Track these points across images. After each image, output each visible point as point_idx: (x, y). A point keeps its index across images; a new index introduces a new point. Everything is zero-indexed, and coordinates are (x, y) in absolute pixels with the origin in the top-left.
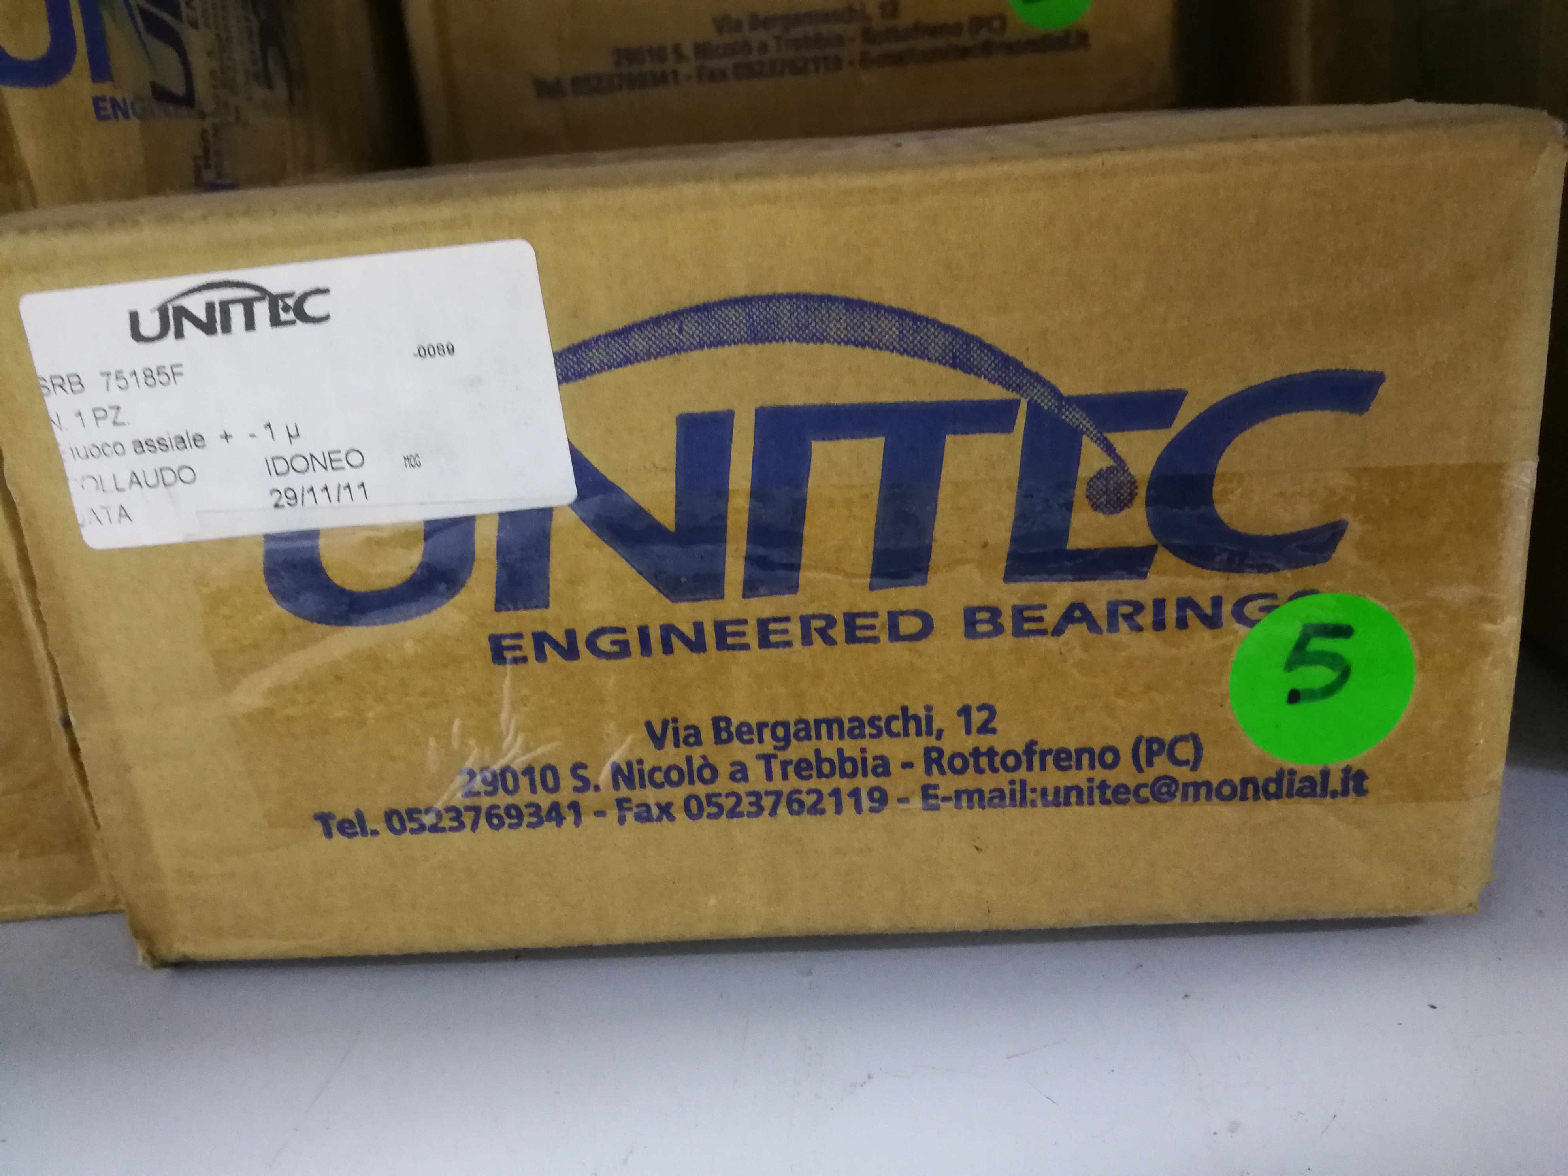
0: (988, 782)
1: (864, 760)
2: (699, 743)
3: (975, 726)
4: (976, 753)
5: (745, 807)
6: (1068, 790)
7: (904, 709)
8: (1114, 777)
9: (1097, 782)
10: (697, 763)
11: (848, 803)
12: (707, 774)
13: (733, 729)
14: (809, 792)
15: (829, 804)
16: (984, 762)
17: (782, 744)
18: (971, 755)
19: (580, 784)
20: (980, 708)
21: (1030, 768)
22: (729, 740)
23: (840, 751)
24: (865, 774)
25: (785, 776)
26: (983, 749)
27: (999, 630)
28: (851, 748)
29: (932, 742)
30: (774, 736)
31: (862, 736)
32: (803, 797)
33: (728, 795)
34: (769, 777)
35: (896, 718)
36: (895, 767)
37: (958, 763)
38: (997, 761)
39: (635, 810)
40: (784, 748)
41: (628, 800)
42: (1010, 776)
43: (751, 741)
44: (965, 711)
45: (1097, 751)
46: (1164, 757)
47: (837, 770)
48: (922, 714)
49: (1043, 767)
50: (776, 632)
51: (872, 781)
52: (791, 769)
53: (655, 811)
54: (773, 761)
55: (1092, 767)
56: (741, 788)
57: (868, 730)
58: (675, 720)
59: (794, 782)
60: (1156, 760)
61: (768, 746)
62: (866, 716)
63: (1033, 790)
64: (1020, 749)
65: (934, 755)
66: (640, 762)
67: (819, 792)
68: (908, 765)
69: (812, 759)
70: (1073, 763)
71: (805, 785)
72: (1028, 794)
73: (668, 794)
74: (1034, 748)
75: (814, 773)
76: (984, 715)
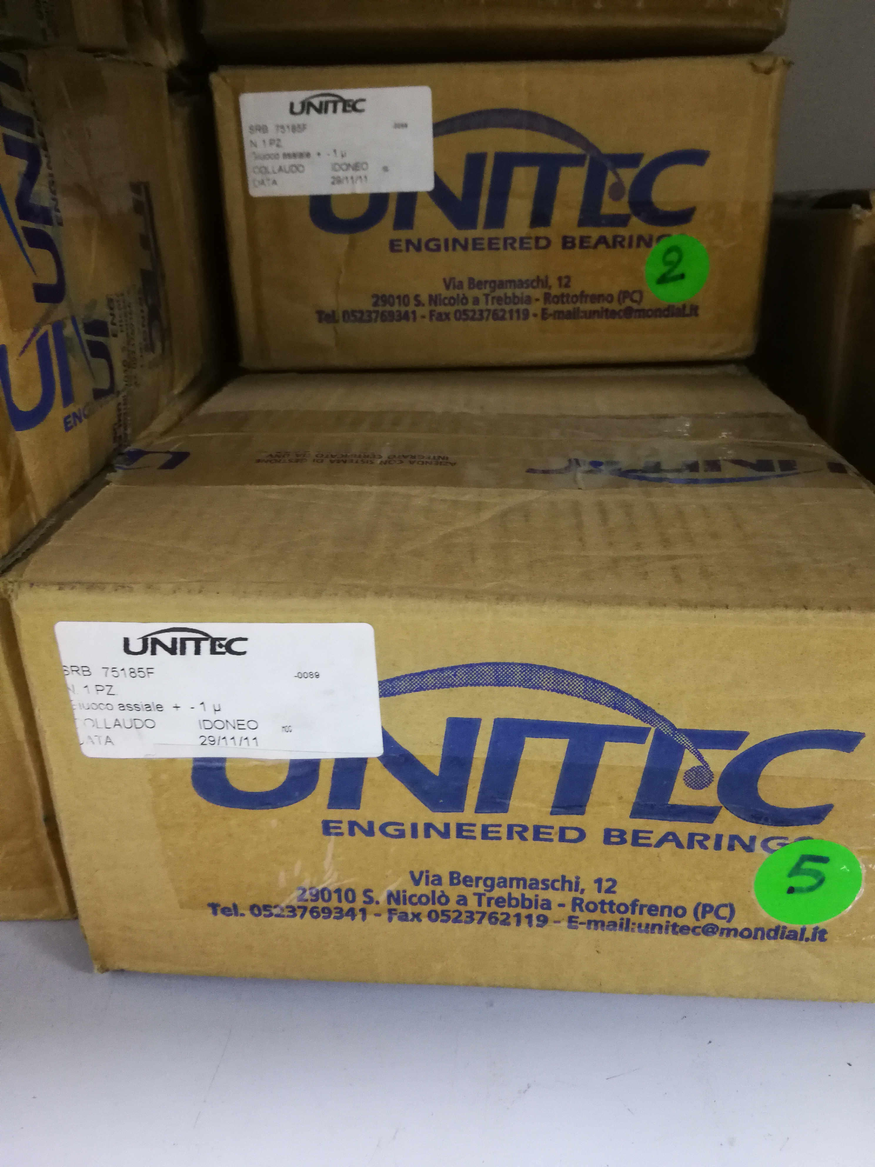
0: (608, 917)
1: (536, 901)
2: (440, 884)
3: (603, 890)
4: (603, 903)
5: (463, 917)
6: (654, 926)
7: (563, 877)
8: (681, 922)
9: (672, 923)
10: (438, 894)
11: (524, 922)
12: (443, 900)
13: (461, 878)
14: (502, 914)
15: (513, 921)
16: (607, 907)
17: (489, 889)
18: (599, 903)
19: (367, 900)
20: (608, 880)
21: (633, 912)
22: (458, 883)
23: (523, 895)
24: (536, 908)
25: (489, 904)
26: (607, 901)
27: (623, 841)
28: (529, 894)
29: (578, 895)
30: (485, 884)
31: (537, 888)
32: (499, 916)
33: (454, 911)
34: (480, 904)
35: (558, 881)
36: (554, 906)
37: (591, 907)
38: (614, 908)
39: (398, 915)
40: (490, 891)
41: (395, 910)
42: (621, 916)
43: (471, 886)
44: (599, 881)
45: (673, 908)
46: (712, 914)
47: (520, 904)
48: (574, 880)
49: (641, 913)
50: (492, 832)
51: (540, 911)
52: (493, 902)
53: (410, 917)
54: (483, 897)
55: (669, 915)
56: (462, 908)
57: (541, 886)
58: (427, 872)
59: (494, 908)
60: (708, 915)
61: (481, 888)
62: (540, 879)
63: (634, 924)
64: (628, 902)
65: (578, 901)
66: (405, 891)
67: (508, 915)
68: (562, 905)
69: (506, 897)
70: (659, 913)
71: (500, 910)
72: (631, 925)
73: (418, 909)
74: (637, 903)
75: (506, 904)
76: (610, 884)
